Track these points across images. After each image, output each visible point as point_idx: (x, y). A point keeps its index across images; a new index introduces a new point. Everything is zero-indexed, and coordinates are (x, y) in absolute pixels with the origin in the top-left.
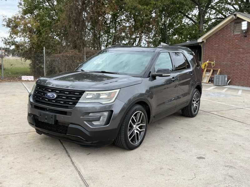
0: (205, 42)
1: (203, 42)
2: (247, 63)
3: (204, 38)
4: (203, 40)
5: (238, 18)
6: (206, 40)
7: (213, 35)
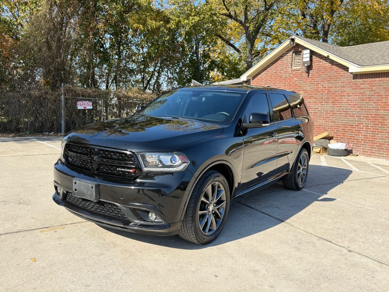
0: (251, 81)
1: (248, 81)
3: (250, 75)
4: (248, 79)
5: (297, 45)
6: (253, 78)
7: (263, 70)
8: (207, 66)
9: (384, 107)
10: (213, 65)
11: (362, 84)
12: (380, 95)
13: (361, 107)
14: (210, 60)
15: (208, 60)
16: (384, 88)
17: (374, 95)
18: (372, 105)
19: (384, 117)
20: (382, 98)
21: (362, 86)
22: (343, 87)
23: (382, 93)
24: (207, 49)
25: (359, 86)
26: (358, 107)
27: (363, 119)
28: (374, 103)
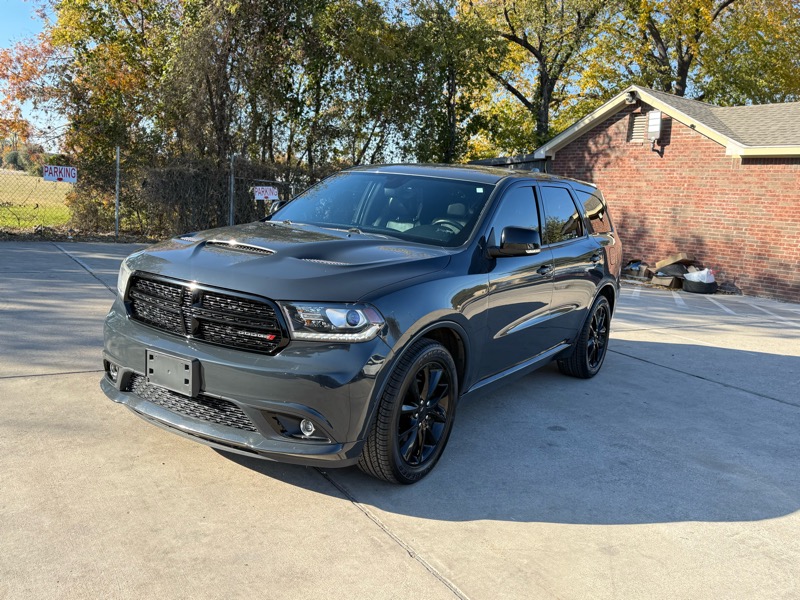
0: (553, 159)
1: (548, 158)
2: (657, 219)
3: (552, 149)
4: (549, 155)
5: (640, 103)
6: (557, 154)
7: (575, 141)
8: (465, 126)
9: (781, 215)
10: (478, 124)
11: (746, 175)
12: (774, 196)
13: (742, 213)
14: (472, 116)
15: (468, 115)
16: (782, 184)
17: (764, 195)
18: (761, 211)
19: (779, 232)
20: (779, 200)
21: (746, 179)
22: (715, 179)
23: (779, 192)
24: (467, 95)
25: (741, 179)
26: (738, 213)
27: (745, 233)
28: (766, 207)
